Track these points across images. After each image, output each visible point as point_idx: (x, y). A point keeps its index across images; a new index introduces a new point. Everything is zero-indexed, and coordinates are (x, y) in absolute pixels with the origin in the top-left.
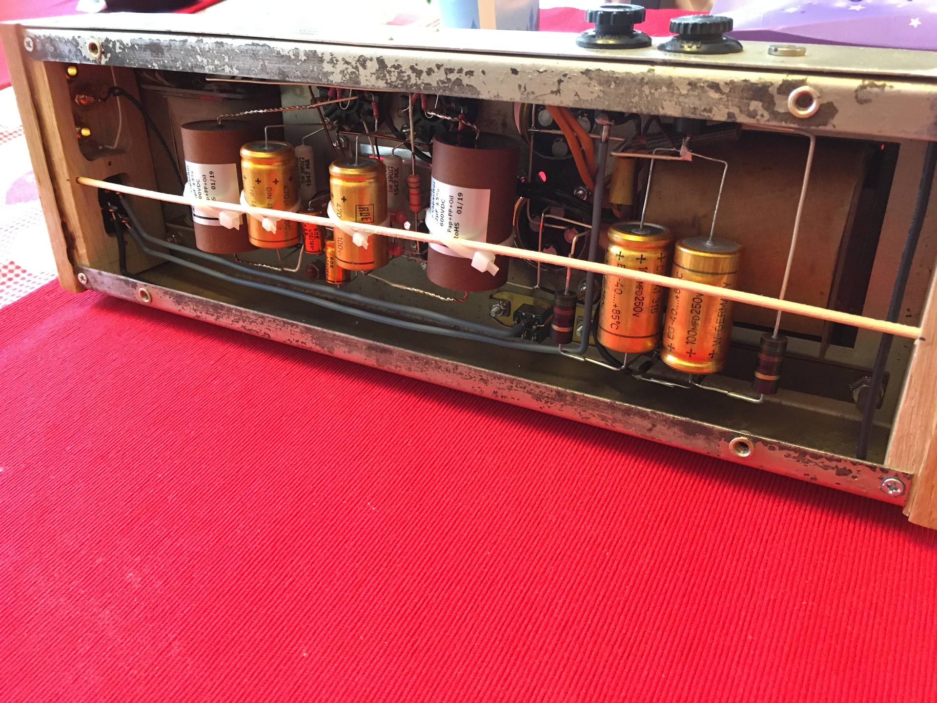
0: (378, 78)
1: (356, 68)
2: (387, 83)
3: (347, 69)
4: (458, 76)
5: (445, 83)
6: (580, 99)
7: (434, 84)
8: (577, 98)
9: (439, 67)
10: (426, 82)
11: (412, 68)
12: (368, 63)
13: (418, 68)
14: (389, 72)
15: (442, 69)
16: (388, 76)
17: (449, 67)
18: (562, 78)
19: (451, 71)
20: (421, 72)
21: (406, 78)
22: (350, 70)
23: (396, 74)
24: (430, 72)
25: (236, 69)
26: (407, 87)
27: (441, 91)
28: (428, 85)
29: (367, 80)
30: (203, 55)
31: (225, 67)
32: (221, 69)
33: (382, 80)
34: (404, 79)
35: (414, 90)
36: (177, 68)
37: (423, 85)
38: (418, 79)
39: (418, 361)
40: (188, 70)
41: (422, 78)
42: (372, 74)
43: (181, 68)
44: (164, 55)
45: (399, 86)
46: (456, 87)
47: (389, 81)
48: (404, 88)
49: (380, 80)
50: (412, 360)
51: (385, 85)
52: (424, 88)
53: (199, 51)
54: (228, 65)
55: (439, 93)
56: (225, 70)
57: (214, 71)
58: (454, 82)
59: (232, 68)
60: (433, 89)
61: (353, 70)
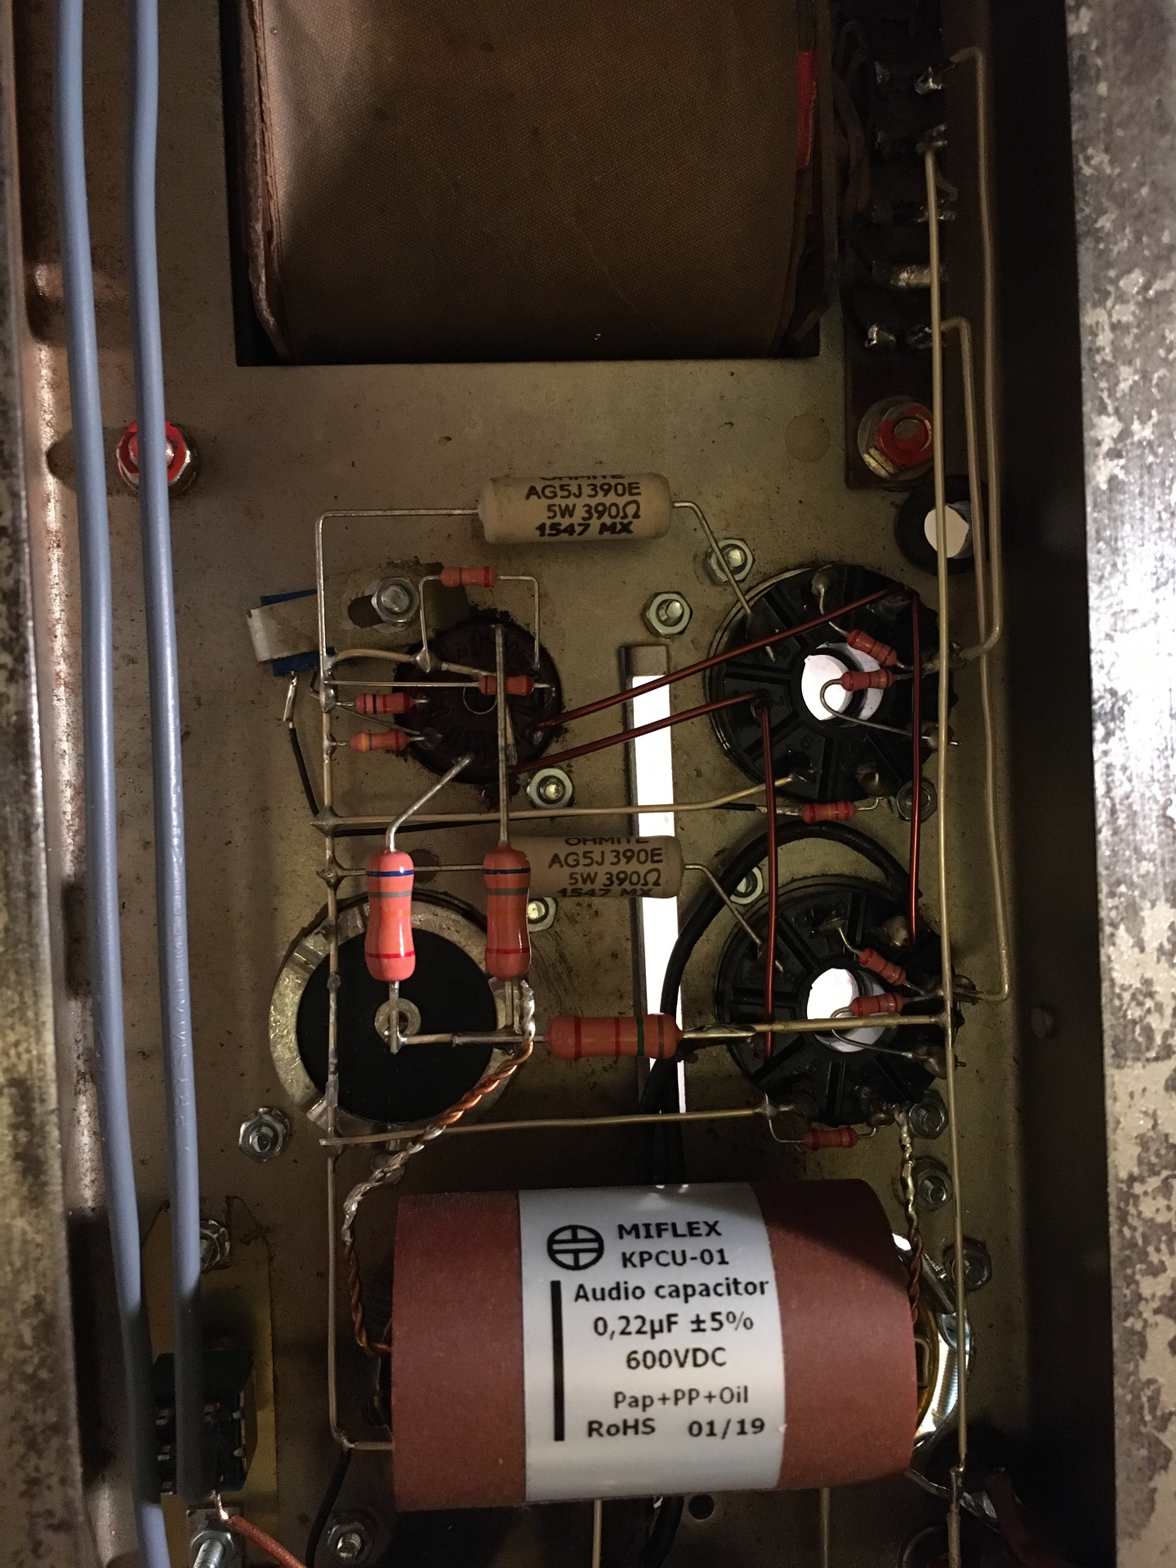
7: (1146, 1371)
10: (1150, 1335)
14: (1165, 1189)
16: (1154, 1182)
22: (1160, 1024)
25: (1112, 480)
26: (1126, 1262)
27: (1129, 1397)
28: (1140, 1343)
29: (1132, 1095)
30: (1147, 304)
31: (1113, 419)
32: (1105, 395)
33: (1140, 1162)
34: (1151, 1249)
35: (1121, 1293)
36: (1084, 149)
37: (1139, 1326)
38: (1156, 1304)
39: (28, 1339)
40: (1083, 212)
41: (1160, 1318)
42: (1154, 1116)
43: (1087, 171)
44: (1127, 80)
45: (1127, 1232)
46: (1144, 1452)
47: (1138, 1189)
48: (1123, 1249)
49: (1138, 1150)
50: (25, 1313)
51: (1123, 1175)
52: (1132, 1331)
53: (1158, 286)
54: (1125, 434)
55: (1118, 1391)
56: (1104, 418)
57: (1091, 359)
58: (1159, 1443)
59: (1115, 454)
60: (1131, 1367)
61: (1158, 1040)
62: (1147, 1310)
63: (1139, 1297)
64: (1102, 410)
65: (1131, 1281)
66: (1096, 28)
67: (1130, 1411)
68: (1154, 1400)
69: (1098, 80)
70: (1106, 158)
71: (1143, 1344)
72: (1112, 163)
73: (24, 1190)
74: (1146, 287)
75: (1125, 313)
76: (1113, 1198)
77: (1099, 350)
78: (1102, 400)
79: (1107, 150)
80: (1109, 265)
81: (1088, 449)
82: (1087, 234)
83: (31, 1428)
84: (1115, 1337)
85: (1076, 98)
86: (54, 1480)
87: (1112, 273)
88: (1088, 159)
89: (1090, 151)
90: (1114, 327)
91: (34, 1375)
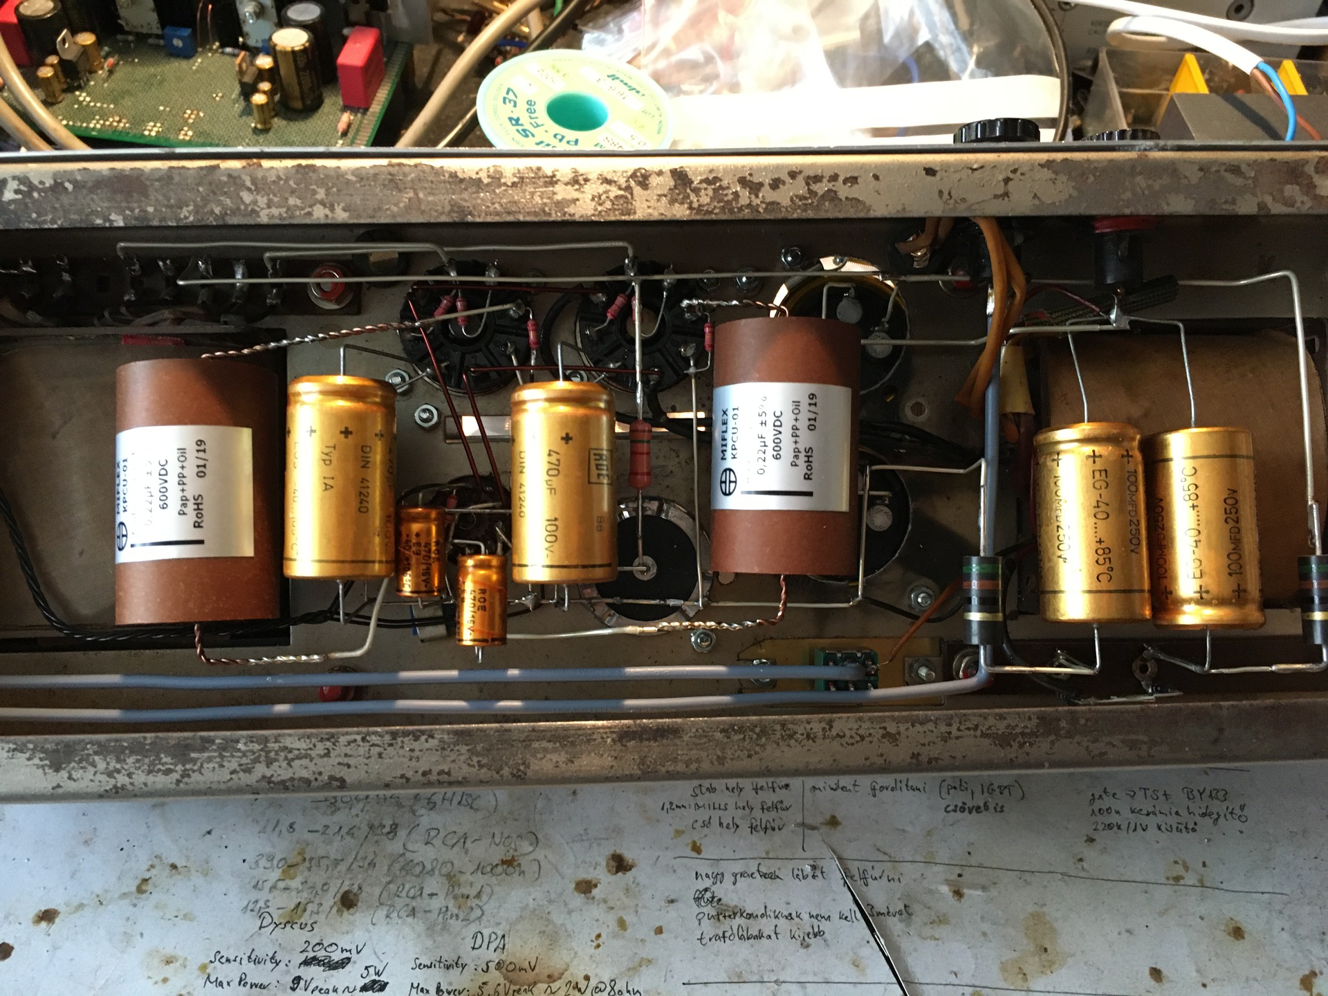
0: (672, 202)
1: (628, 188)
2: (691, 208)
3: (606, 192)
4: (830, 185)
5: (806, 198)
6: (1042, 203)
7: (786, 202)
8: (1036, 202)
9: (793, 175)
10: (768, 200)
11: (743, 181)
12: (654, 181)
13: (756, 179)
14: (696, 191)
15: (800, 178)
16: (693, 197)
17: (812, 174)
18: (1011, 176)
19: (817, 179)
20: (761, 185)
21: (730, 197)
22: (614, 192)
23: (710, 193)
24: (776, 184)
25: (344, 210)
26: (731, 211)
27: (799, 211)
28: (773, 205)
29: (649, 207)
30: (258, 190)
31: (315, 208)
32: (303, 212)
33: (682, 203)
34: (726, 199)
35: (746, 215)
36: (181, 219)
37: (764, 206)
38: (753, 197)
39: (742, 736)
40: (211, 221)
41: (761, 195)
42: (660, 196)
43: (191, 218)
44: (147, 196)
45: (717, 211)
46: (827, 204)
47: (695, 205)
48: (725, 213)
49: (677, 205)
50: (728, 738)
51: (688, 212)
52: (765, 209)
53: (248, 183)
54: (323, 203)
55: (795, 216)
56: (314, 213)
57: (284, 219)
58: (823, 196)
59: (332, 209)
60: (783, 209)
61: (621, 193)
62: (756, 201)
63: (749, 206)
64: (310, 214)
65: (740, 209)
66: (121, 212)
67: (805, 210)
68: (802, 198)
69: (146, 211)
70: (185, 209)
71: (773, 203)
72: (187, 206)
73: (671, 736)
74: (249, 189)
75: (262, 201)
76: (698, 217)
77: (280, 215)
78: (306, 214)
79: (181, 208)
80: (239, 209)
81: (329, 222)
82: (223, 219)
83: (783, 736)
84: (768, 217)
85: (155, 223)
86: (809, 727)
87: (242, 207)
88: (186, 218)
89: (182, 216)
90: (269, 207)
91: (758, 734)
